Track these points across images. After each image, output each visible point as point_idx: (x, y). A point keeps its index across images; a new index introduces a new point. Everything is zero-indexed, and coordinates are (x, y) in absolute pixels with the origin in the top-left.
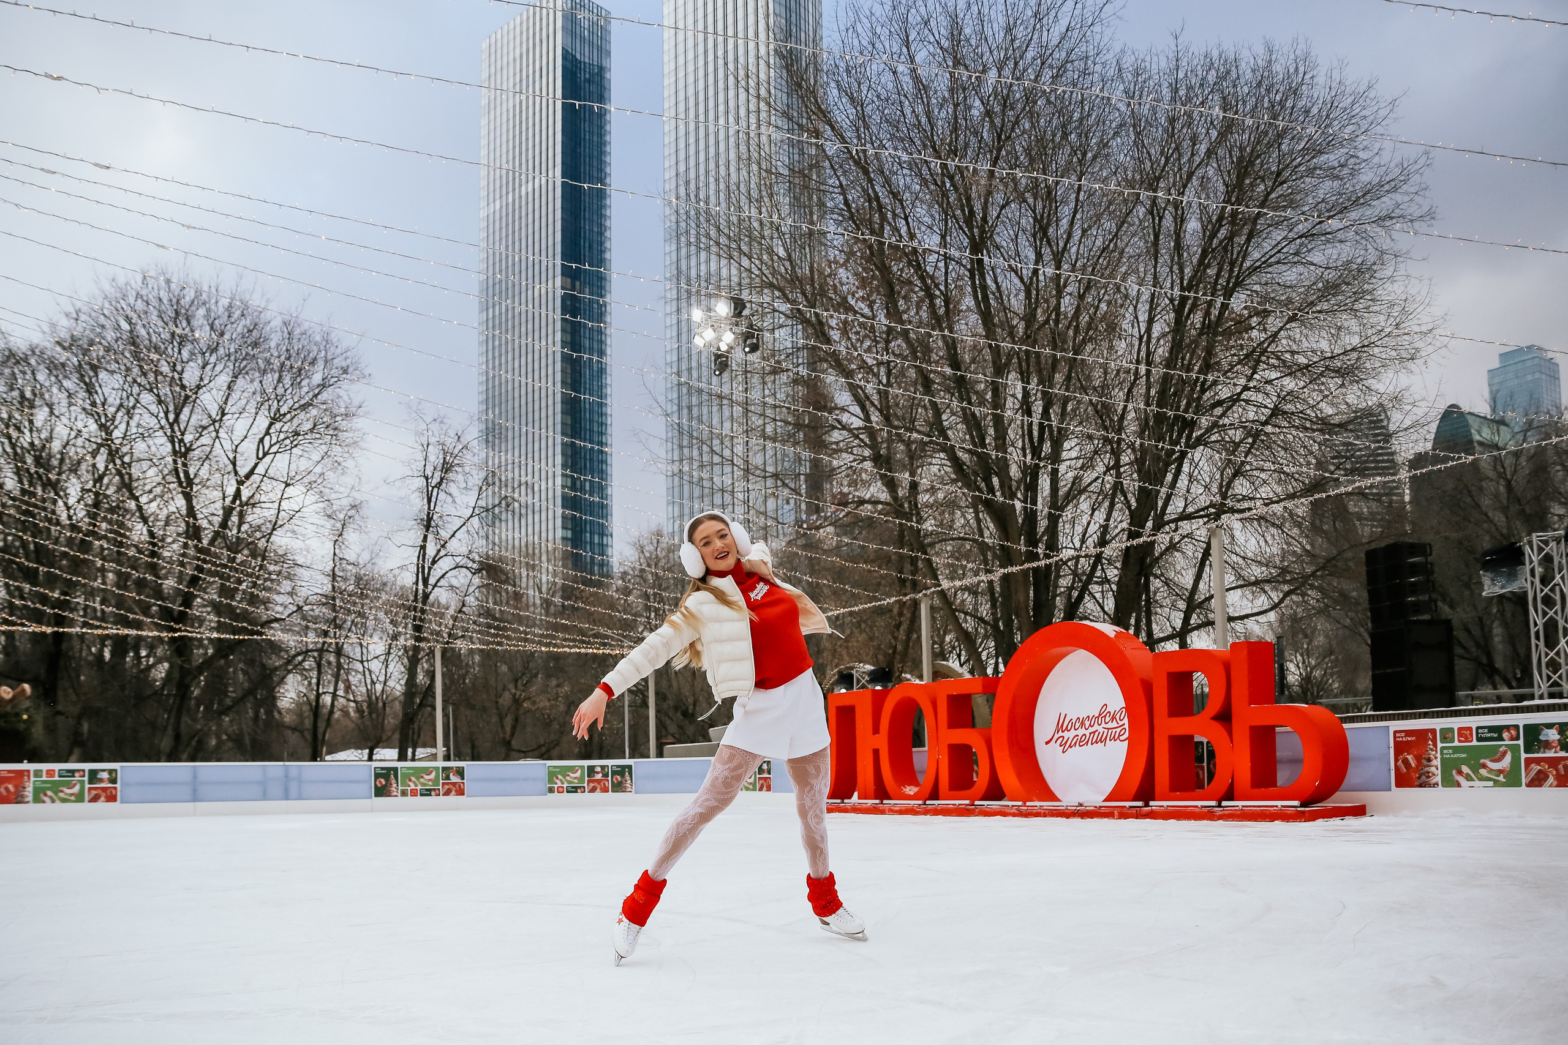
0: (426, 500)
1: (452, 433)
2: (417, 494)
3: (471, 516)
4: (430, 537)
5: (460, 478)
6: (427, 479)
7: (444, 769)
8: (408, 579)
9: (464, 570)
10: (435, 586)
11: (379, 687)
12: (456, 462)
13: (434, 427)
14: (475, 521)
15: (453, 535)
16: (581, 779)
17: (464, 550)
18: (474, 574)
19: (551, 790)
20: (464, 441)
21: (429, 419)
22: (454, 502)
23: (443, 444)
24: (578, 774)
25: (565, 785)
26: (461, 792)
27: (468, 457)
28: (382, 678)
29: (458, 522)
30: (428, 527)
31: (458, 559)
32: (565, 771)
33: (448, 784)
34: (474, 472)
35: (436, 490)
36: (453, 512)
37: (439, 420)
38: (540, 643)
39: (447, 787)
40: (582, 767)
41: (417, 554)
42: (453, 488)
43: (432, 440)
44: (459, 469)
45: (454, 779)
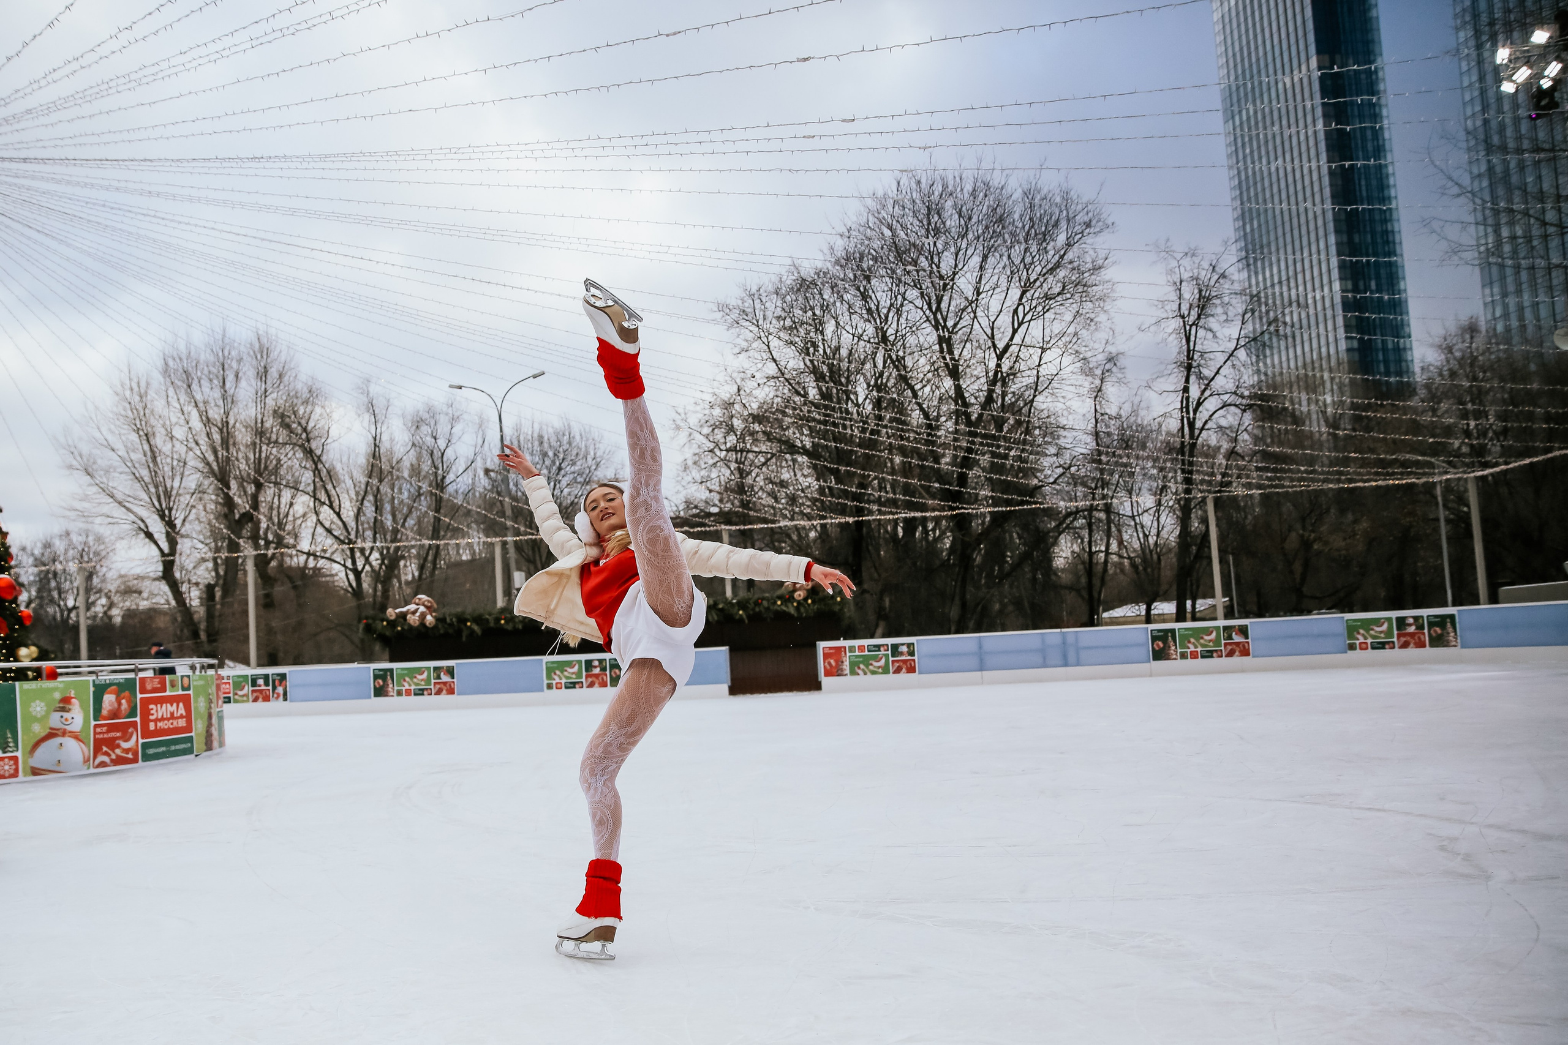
0: (1184, 341)
1: (1205, 265)
2: (1174, 336)
3: (1236, 349)
4: (1193, 378)
5: (1219, 310)
6: (1183, 317)
7: (1225, 628)
8: (1173, 424)
9: (1233, 408)
10: (1202, 429)
11: (1152, 540)
12: (1213, 294)
13: (1186, 262)
14: (1242, 354)
15: (1217, 373)
16: (1389, 633)
17: (1231, 387)
18: (1244, 411)
19: (1352, 647)
20: (1218, 270)
21: (1179, 256)
22: (1215, 336)
23: (1197, 279)
24: (1385, 627)
25: (1369, 641)
26: (1246, 653)
27: (1226, 286)
28: (1154, 531)
29: (1221, 358)
30: (1189, 368)
31: (1225, 397)
32: (1367, 624)
33: (1230, 644)
34: (1234, 301)
35: (1194, 328)
36: (1215, 347)
37: (1191, 253)
38: (1325, 481)
39: (1230, 648)
40: (1389, 620)
41: (1180, 399)
42: (1212, 323)
43: (1185, 276)
44: (1217, 302)
45: (1237, 638)
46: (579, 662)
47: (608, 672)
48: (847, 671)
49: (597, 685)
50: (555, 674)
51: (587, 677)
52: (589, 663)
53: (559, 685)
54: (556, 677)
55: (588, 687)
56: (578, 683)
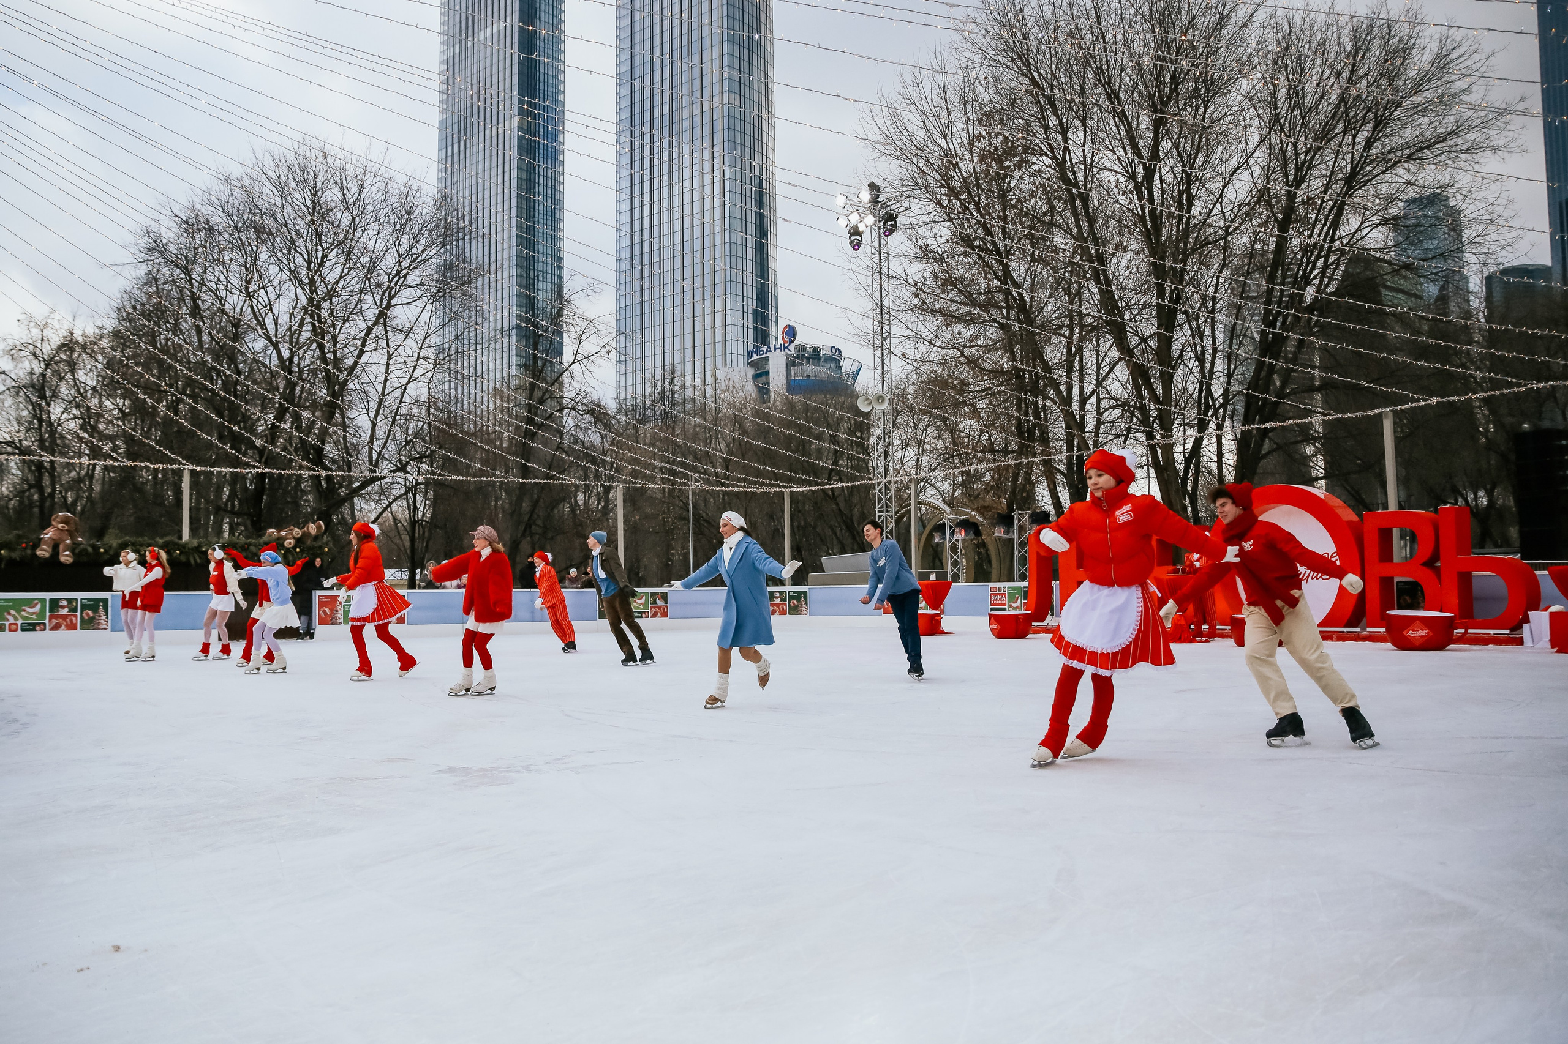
7: (652, 594)
26: (665, 615)
33: (654, 607)
39: (654, 610)
45: (660, 603)
46: (43, 601)
47: (78, 614)
48: (342, 620)
49: (63, 627)
50: (9, 614)
51: (51, 618)
52: (55, 604)
53: (13, 627)
54: (9, 617)
55: (51, 629)
56: (39, 624)
